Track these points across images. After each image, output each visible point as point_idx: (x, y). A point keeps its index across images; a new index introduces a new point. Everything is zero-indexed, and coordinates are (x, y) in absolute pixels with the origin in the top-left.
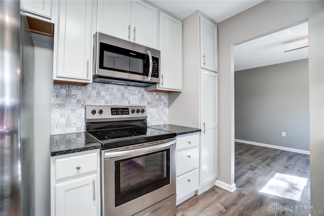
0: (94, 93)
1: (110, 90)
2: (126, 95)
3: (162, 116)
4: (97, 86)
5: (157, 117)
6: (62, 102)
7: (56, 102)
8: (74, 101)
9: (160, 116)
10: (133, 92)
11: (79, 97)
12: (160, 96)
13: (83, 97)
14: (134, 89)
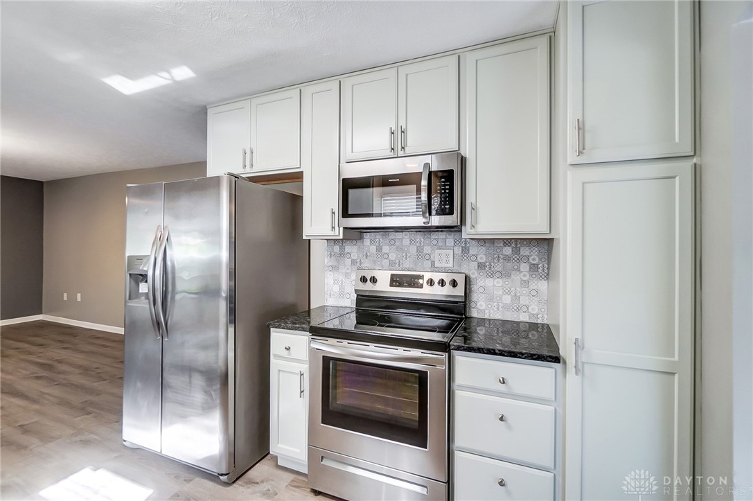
0: (373, 249)
1: (398, 243)
2: (427, 250)
3: (524, 300)
4: (377, 237)
5: (507, 299)
6: (335, 264)
7: (330, 264)
8: (348, 262)
9: (516, 298)
10: (440, 244)
11: (354, 256)
12: (516, 247)
13: (358, 256)
14: (444, 237)
